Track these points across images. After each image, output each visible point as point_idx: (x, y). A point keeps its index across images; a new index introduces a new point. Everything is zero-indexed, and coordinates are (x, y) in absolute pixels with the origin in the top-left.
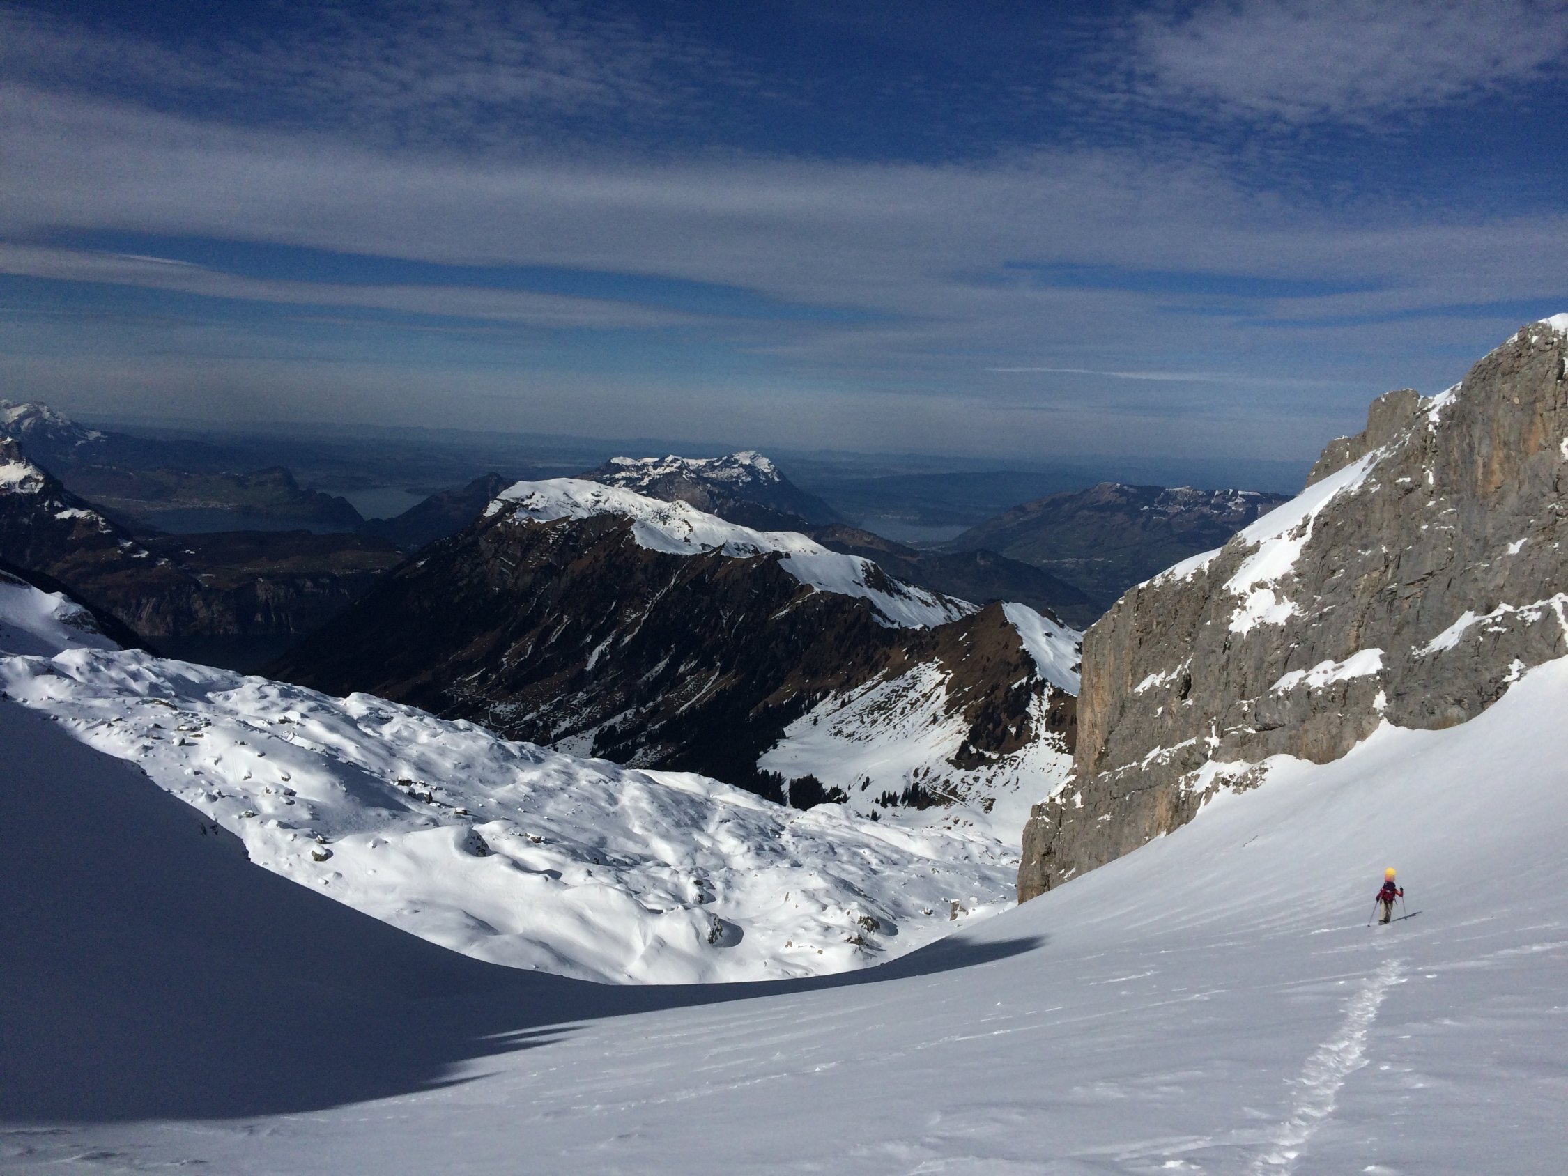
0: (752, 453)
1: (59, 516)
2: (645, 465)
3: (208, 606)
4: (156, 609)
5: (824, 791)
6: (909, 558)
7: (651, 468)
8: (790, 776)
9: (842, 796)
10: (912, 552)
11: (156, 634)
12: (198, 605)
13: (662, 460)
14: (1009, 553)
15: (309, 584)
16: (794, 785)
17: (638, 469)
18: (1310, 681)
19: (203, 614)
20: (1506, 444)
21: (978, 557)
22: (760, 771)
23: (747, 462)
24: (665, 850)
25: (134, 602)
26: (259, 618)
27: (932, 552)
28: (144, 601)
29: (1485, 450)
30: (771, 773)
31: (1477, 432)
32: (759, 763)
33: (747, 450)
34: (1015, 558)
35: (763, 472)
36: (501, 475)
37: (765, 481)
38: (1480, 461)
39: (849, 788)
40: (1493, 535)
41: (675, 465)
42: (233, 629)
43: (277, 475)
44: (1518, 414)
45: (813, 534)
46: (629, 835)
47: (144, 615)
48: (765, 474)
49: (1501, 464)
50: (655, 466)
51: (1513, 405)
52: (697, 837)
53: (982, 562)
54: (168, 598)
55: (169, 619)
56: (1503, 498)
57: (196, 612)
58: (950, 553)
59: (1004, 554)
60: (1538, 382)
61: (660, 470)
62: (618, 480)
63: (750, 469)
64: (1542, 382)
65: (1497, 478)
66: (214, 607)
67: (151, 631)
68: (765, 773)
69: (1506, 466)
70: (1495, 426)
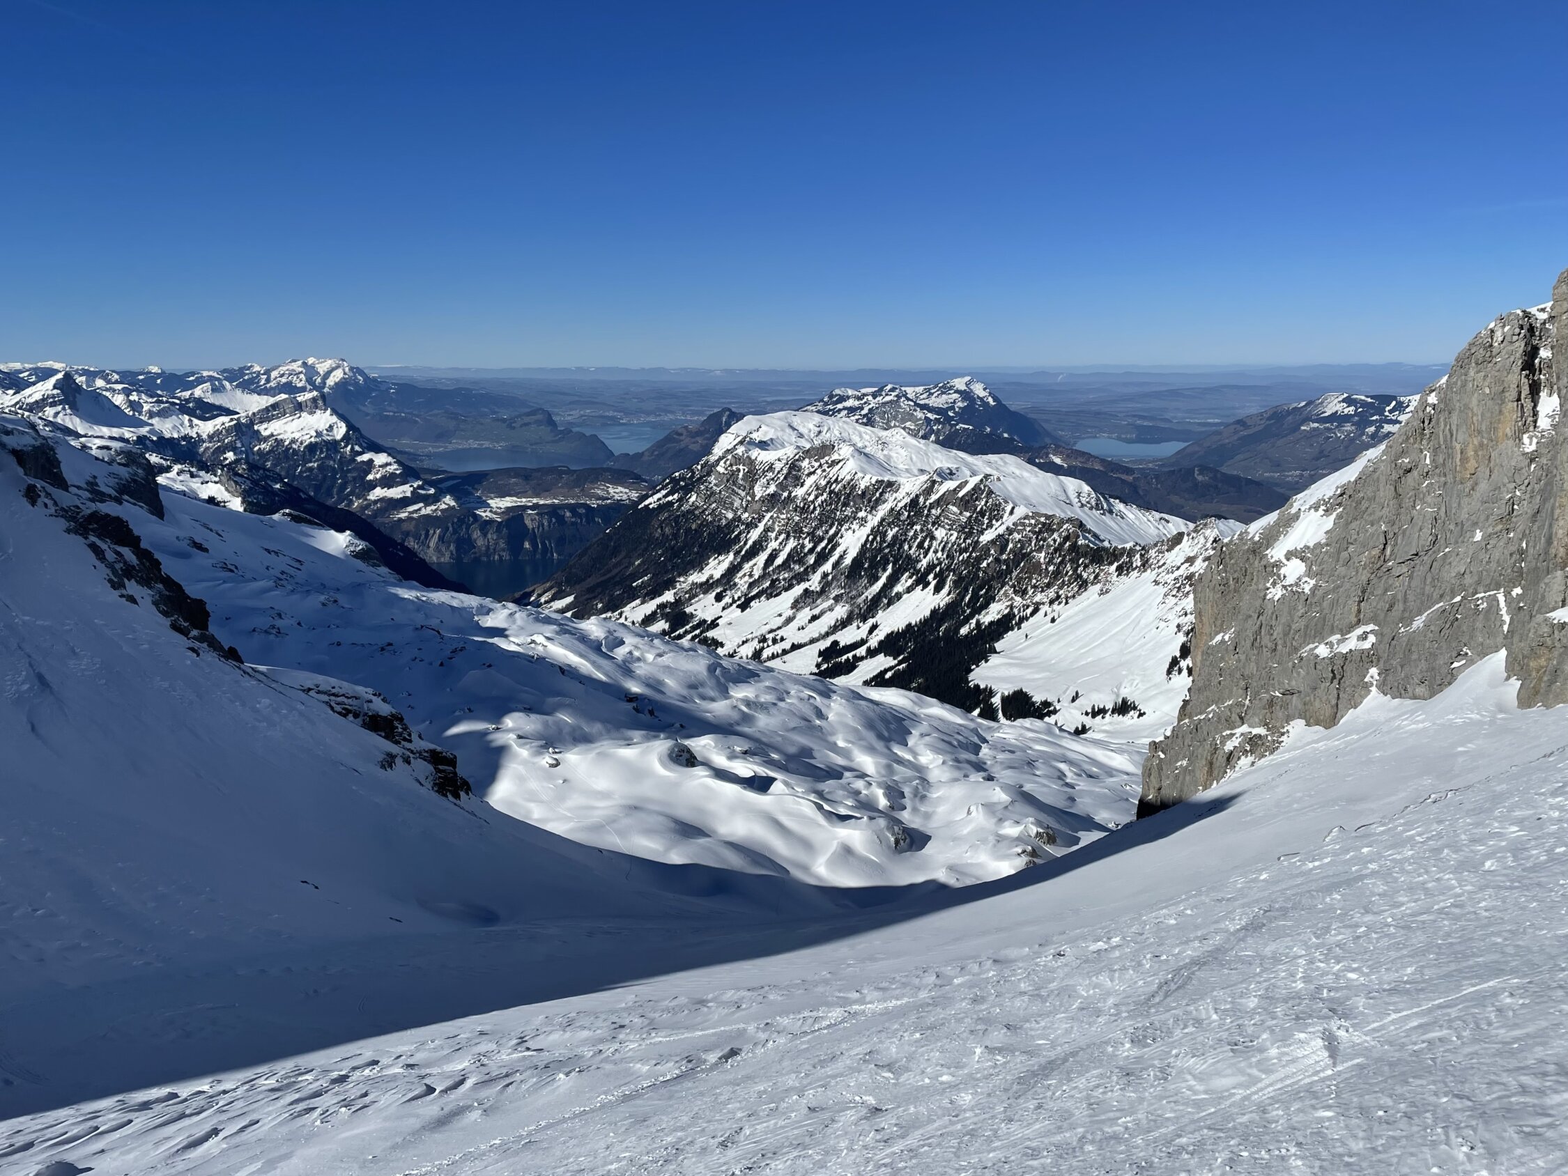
0: (968, 378)
1: (359, 459)
2: (864, 395)
3: (485, 535)
4: (441, 538)
5: (1033, 704)
6: (1124, 477)
7: (870, 398)
8: (1003, 689)
9: (1052, 708)
10: (1128, 471)
11: (442, 560)
12: (476, 534)
13: (881, 389)
14: (1227, 469)
15: (568, 514)
16: (1005, 700)
17: (859, 398)
18: (1317, 651)
19: (480, 542)
20: (1479, 432)
21: (1196, 472)
22: (972, 685)
23: (963, 387)
24: (867, 762)
25: (423, 533)
26: (527, 545)
27: (1149, 469)
28: (431, 532)
29: (1461, 437)
30: (982, 686)
31: (1455, 419)
32: (971, 676)
33: (962, 376)
34: (1235, 473)
35: (978, 397)
36: (733, 410)
37: (980, 406)
38: (1458, 447)
39: (1059, 701)
40: (1468, 520)
41: (894, 394)
42: (506, 556)
43: (539, 417)
44: (1490, 403)
45: (1028, 455)
46: (834, 748)
47: (432, 544)
48: (981, 399)
49: (1476, 452)
50: (874, 396)
51: (1484, 393)
52: (899, 751)
53: (1200, 478)
54: (451, 529)
55: (452, 547)
56: (1476, 484)
57: (475, 540)
58: (1167, 469)
59: (1224, 469)
60: (1505, 374)
61: (879, 399)
62: (839, 411)
63: (966, 395)
64: (1508, 373)
65: (1472, 464)
66: (489, 536)
67: (438, 558)
68: (977, 686)
69: (1480, 453)
70: (1470, 415)
